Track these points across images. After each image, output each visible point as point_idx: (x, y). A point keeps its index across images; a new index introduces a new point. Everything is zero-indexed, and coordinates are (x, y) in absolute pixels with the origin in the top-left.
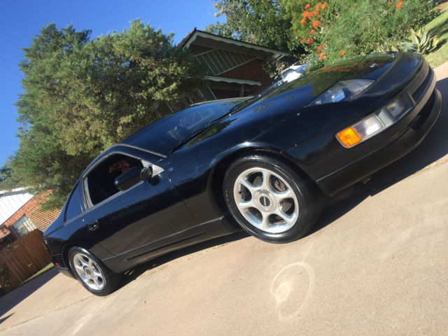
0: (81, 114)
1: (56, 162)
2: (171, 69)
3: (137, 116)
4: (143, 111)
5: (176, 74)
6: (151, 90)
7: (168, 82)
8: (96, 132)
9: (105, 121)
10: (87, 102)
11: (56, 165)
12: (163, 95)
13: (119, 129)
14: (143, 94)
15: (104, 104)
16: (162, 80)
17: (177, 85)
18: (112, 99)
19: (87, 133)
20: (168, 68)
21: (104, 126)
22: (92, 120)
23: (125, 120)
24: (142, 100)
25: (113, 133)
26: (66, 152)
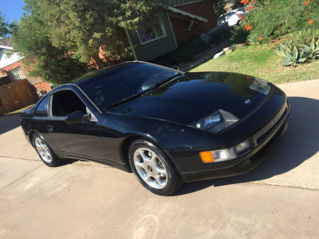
0: (67, 22)
1: (44, 48)
2: (138, 6)
3: (105, 35)
4: (110, 33)
5: (141, 10)
6: (120, 18)
7: (133, 16)
8: (74, 37)
9: (82, 33)
10: (72, 15)
11: (44, 50)
12: (127, 24)
13: (91, 41)
14: (114, 20)
15: (83, 19)
16: (128, 13)
17: (139, 20)
18: (90, 18)
19: (68, 36)
20: (137, 4)
21: (80, 35)
22: (73, 29)
23: (97, 35)
24: (111, 24)
25: (85, 42)
26: (52, 44)
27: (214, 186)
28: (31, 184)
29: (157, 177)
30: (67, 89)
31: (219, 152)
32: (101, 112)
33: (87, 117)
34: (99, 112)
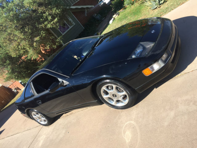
0: (15, 39)
1: (7, 60)
2: (54, 11)
3: (41, 36)
4: (44, 34)
5: (56, 13)
6: (46, 23)
7: (53, 18)
8: (24, 46)
9: (27, 41)
10: (17, 33)
11: (8, 62)
12: (52, 25)
13: (35, 44)
14: (43, 25)
15: (25, 33)
16: (50, 18)
17: (58, 19)
18: (28, 30)
19: (19, 47)
20: (52, 11)
21: (27, 43)
22: (21, 41)
23: (37, 39)
24: (42, 29)
25: (31, 46)
26: (12, 56)
27: (156, 88)
28: (42, 141)
29: (121, 99)
30: (40, 74)
31: (152, 66)
32: (69, 77)
33: (61, 84)
34: (67, 78)
